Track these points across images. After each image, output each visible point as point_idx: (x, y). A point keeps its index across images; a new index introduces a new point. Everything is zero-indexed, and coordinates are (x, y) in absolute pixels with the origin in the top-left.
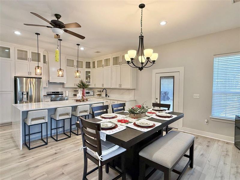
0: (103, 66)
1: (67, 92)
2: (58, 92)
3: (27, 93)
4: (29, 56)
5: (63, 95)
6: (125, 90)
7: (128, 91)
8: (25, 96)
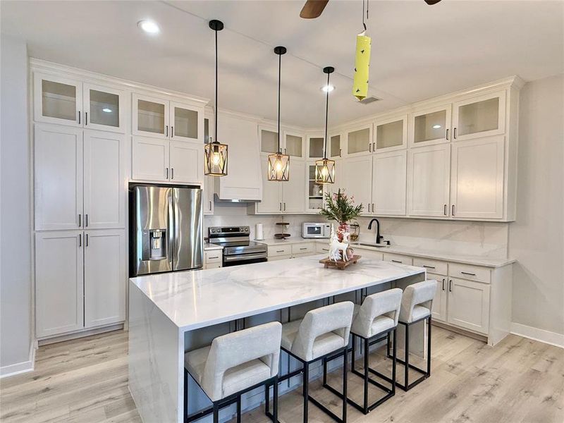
0: (371, 148)
1: (260, 227)
2: (237, 229)
3: (164, 234)
4: (170, 119)
5: (248, 235)
6: (465, 226)
7: (476, 227)
8: (157, 244)
